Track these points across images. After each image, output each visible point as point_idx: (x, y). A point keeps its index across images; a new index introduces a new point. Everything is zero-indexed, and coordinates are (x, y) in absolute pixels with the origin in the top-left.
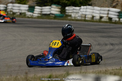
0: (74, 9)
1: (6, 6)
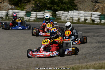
0: (63, 13)
1: (7, 12)
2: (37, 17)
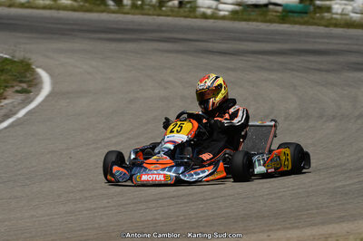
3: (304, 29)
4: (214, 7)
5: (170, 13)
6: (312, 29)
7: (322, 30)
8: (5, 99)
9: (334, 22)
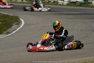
2: (71, 1)
3: (85, 8)
4: (62, 2)
5: (51, 4)
6: (88, 8)
7: (90, 8)
8: (13, 26)
9: (93, 6)
